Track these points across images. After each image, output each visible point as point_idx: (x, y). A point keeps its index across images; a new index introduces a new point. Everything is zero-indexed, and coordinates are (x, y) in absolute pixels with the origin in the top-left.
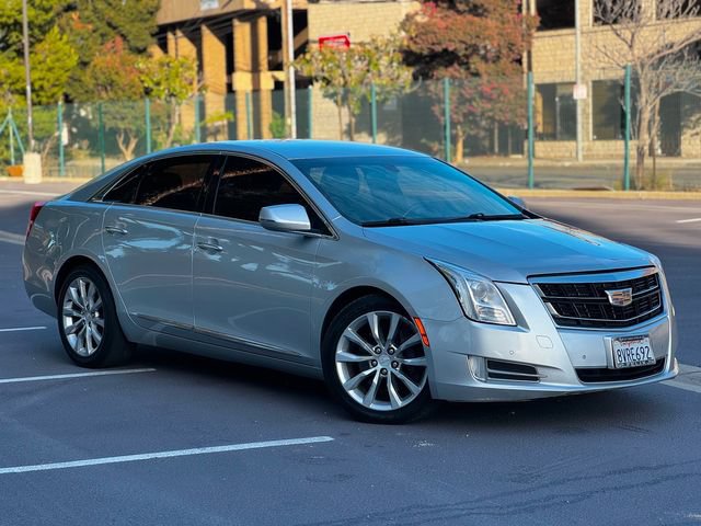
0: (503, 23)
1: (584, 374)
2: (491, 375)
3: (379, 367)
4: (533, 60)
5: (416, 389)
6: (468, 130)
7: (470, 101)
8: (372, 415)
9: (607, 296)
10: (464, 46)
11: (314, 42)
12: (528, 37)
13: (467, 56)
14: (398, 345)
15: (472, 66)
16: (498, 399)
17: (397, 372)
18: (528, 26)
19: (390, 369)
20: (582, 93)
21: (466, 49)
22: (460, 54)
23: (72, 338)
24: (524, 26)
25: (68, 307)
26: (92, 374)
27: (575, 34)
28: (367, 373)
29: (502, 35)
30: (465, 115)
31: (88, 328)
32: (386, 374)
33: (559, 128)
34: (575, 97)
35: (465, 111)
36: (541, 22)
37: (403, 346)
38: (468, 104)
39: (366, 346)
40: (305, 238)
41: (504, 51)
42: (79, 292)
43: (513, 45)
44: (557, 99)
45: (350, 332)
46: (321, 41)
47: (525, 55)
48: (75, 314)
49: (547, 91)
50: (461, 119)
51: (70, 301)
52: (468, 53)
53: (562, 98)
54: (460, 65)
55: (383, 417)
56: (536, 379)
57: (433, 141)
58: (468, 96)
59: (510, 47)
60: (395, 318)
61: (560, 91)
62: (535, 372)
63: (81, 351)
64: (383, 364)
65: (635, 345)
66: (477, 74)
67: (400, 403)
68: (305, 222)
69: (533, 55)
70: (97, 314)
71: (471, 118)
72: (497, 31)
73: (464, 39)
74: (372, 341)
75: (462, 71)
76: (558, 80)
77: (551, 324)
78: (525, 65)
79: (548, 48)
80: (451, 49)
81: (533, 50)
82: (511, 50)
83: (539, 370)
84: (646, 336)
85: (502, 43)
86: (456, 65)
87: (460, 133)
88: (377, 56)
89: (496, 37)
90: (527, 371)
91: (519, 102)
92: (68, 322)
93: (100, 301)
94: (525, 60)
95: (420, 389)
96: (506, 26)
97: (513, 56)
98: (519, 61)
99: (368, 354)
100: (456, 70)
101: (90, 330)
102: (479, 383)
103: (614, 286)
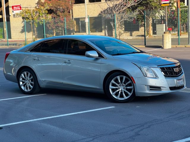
0: (65, 2)
1: (171, 88)
2: (151, 90)
3: (120, 89)
4: (73, 12)
5: (130, 94)
6: (56, 30)
7: (57, 23)
8: (119, 101)
9: (174, 70)
10: (55, 8)
11: (11, 7)
12: (72, 6)
13: (56, 11)
14: (125, 84)
15: (58, 14)
16: (152, 95)
17: (125, 90)
18: (71, 3)
19: (123, 90)
20: (87, 20)
21: (56, 9)
22: (54, 10)
23: (22, 87)
24: (70, 3)
25: (21, 79)
26: (30, 96)
27: (85, 5)
28: (117, 91)
29: (65, 5)
30: (56, 27)
31: (28, 85)
32: (122, 91)
33: (81, 30)
34: (86, 21)
35: (56, 26)
36: (75, 2)
37: (126, 84)
38: (57, 24)
39: (117, 84)
40: (97, 59)
41: (66, 10)
42: (24, 75)
43: (68, 8)
44: (80, 22)
45: (113, 81)
46: (13, 7)
47: (71, 10)
48: (24, 81)
49: (77, 20)
50: (55, 28)
51: (21, 78)
52: (56, 10)
53: (81, 22)
54: (54, 13)
55: (122, 101)
56: (161, 90)
57: (47, 34)
58: (56, 22)
59: (67, 8)
60: (124, 77)
61: (81, 20)
62: (160, 88)
63: (26, 90)
64: (121, 89)
65: (180, 81)
66: (59, 16)
67: (127, 98)
68: (97, 55)
69: (73, 10)
70: (30, 81)
71: (58, 27)
72: (64, 4)
73: (55, 6)
74: (118, 83)
75: (55, 15)
76: (80, 17)
77: (164, 77)
78: (71, 13)
79: (77, 8)
80: (52, 9)
81: (73, 9)
82: (67, 9)
83: (161, 88)
84: (182, 79)
85: (65, 7)
86: (53, 13)
87: (55, 32)
88: (42, 11)
89: (64, 6)
90: (159, 88)
91: (71, 23)
92: (21, 83)
93: (32, 77)
94: (71, 12)
95: (131, 94)
96: (66, 3)
97: (68, 11)
98: (69, 12)
99: (118, 86)
100: (53, 15)
101: (29, 85)
102: (148, 92)
103: (175, 67)
